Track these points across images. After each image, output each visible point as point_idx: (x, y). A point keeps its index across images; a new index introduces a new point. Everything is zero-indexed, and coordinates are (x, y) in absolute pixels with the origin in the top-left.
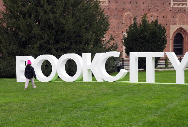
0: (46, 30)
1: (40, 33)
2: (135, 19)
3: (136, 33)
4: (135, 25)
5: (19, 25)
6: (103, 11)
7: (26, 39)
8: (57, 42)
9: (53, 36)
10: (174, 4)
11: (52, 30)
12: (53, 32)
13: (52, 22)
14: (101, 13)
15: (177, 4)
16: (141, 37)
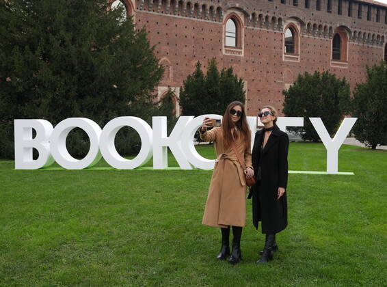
0: (63, 73)
1: (53, 78)
2: (198, 65)
3: (202, 85)
4: (198, 74)
5: (13, 63)
6: (153, 49)
7: (24, 88)
8: (81, 96)
9: (74, 84)
10: (226, 50)
11: (74, 75)
12: (75, 78)
13: (75, 61)
14: (150, 52)
15: (230, 51)
16: (209, 93)
